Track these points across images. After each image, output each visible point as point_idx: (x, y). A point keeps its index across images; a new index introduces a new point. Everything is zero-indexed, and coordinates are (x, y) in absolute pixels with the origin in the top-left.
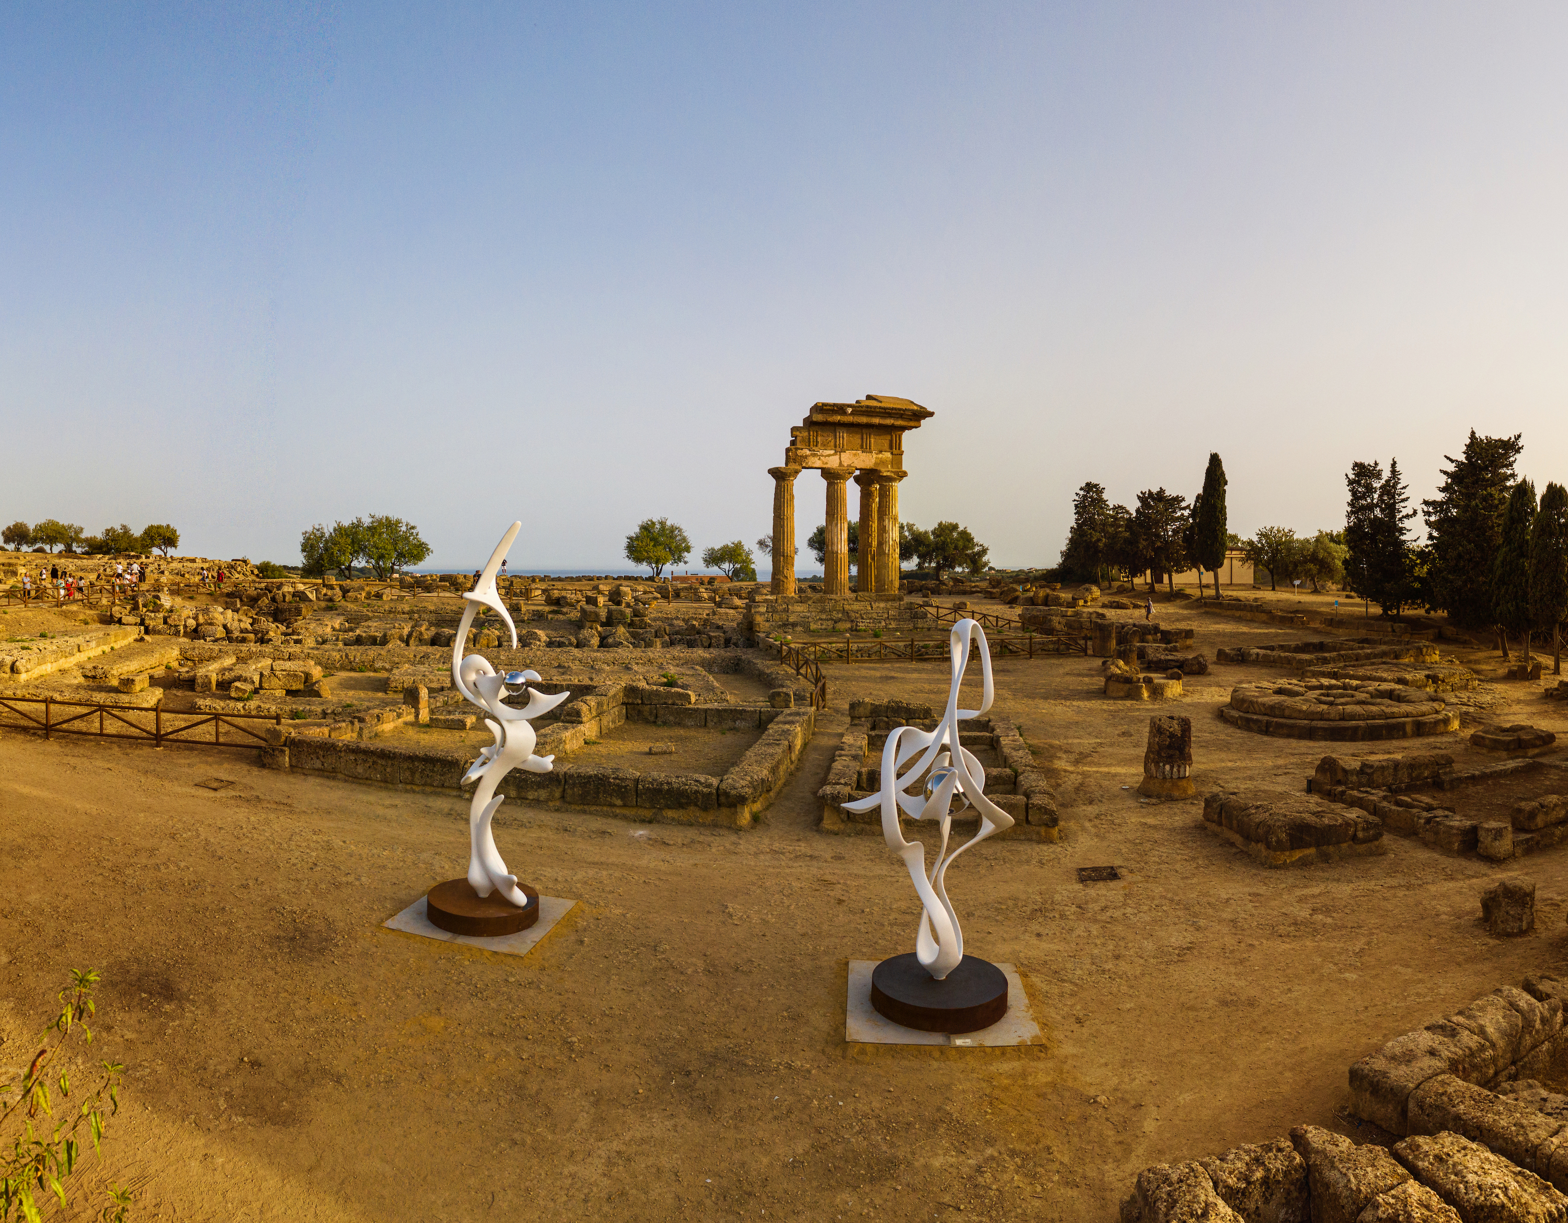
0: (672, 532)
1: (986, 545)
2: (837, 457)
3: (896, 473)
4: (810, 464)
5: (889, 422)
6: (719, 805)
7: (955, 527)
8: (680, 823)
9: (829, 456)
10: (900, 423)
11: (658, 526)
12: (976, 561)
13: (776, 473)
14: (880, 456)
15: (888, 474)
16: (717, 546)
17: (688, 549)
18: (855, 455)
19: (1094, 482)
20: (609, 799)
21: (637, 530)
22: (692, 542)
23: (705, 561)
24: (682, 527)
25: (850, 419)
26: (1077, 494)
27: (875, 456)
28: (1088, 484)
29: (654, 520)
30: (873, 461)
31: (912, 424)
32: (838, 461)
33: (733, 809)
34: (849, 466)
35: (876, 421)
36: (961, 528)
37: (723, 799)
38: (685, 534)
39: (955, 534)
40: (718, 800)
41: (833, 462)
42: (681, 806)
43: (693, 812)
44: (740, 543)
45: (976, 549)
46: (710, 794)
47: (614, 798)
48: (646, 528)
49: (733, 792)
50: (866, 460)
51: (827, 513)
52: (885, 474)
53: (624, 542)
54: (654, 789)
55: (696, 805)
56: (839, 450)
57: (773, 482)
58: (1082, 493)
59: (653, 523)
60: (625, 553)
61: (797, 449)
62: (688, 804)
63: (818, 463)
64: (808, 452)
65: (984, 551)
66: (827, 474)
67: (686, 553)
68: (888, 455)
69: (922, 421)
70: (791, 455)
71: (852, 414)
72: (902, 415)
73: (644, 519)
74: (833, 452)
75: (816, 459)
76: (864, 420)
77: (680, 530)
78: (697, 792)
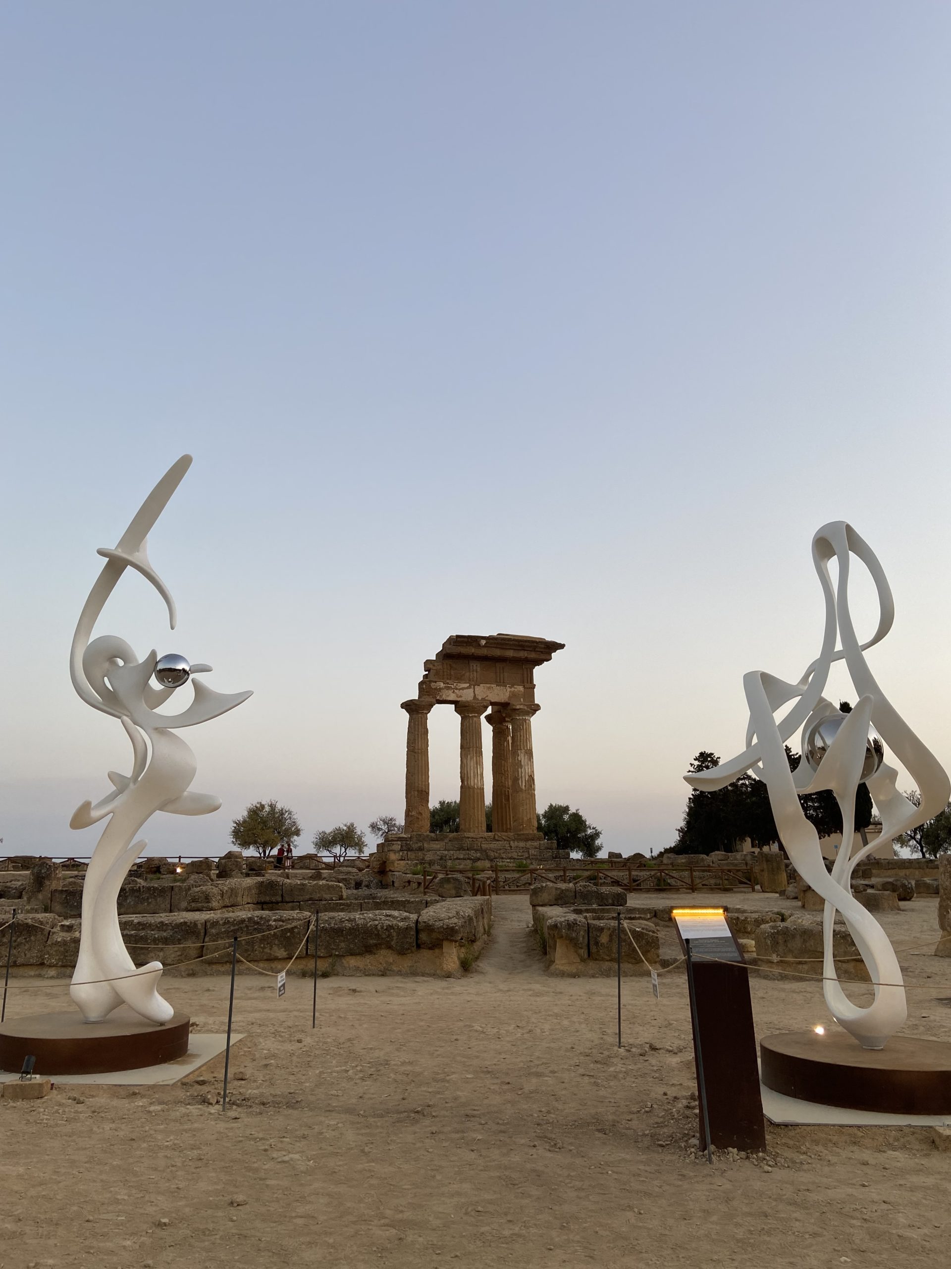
0: (282, 814)
1: (599, 829)
2: (472, 690)
3: (529, 706)
4: (444, 697)
5: (523, 654)
6: (419, 947)
7: (567, 809)
8: (367, 974)
9: (463, 689)
10: (533, 655)
11: (267, 809)
12: (589, 844)
13: (408, 706)
14: (513, 689)
15: (522, 707)
16: (329, 829)
17: (297, 833)
18: (489, 688)
19: (708, 751)
20: (267, 950)
21: (245, 814)
22: (301, 825)
23: (316, 845)
24: (292, 810)
25: (485, 652)
26: (692, 765)
27: (509, 690)
28: (702, 754)
29: (263, 803)
30: (507, 694)
31: (543, 657)
32: (472, 694)
33: (437, 951)
34: (483, 699)
35: (510, 653)
36: (572, 810)
37: (423, 936)
38: (295, 817)
39: (566, 817)
40: (417, 939)
41: (467, 695)
42: (368, 950)
43: (385, 957)
44: (352, 825)
45: (589, 831)
46: (407, 928)
47: (275, 948)
48: (255, 812)
49: (439, 924)
50: (500, 694)
51: (462, 747)
52: (518, 707)
53: (231, 826)
54: (333, 929)
55: (389, 947)
56: (474, 683)
57: (405, 716)
58: (696, 763)
59: (263, 806)
60: (231, 839)
61: (430, 682)
62: (378, 946)
63: (452, 697)
64: (442, 685)
65: (597, 835)
66: (460, 707)
67: (295, 837)
68: (521, 688)
69: (553, 654)
70: (424, 687)
71: (485, 646)
72: (536, 647)
73: (252, 801)
74: (467, 685)
75: (450, 692)
76: (497, 652)
77: (290, 813)
78: (390, 927)
